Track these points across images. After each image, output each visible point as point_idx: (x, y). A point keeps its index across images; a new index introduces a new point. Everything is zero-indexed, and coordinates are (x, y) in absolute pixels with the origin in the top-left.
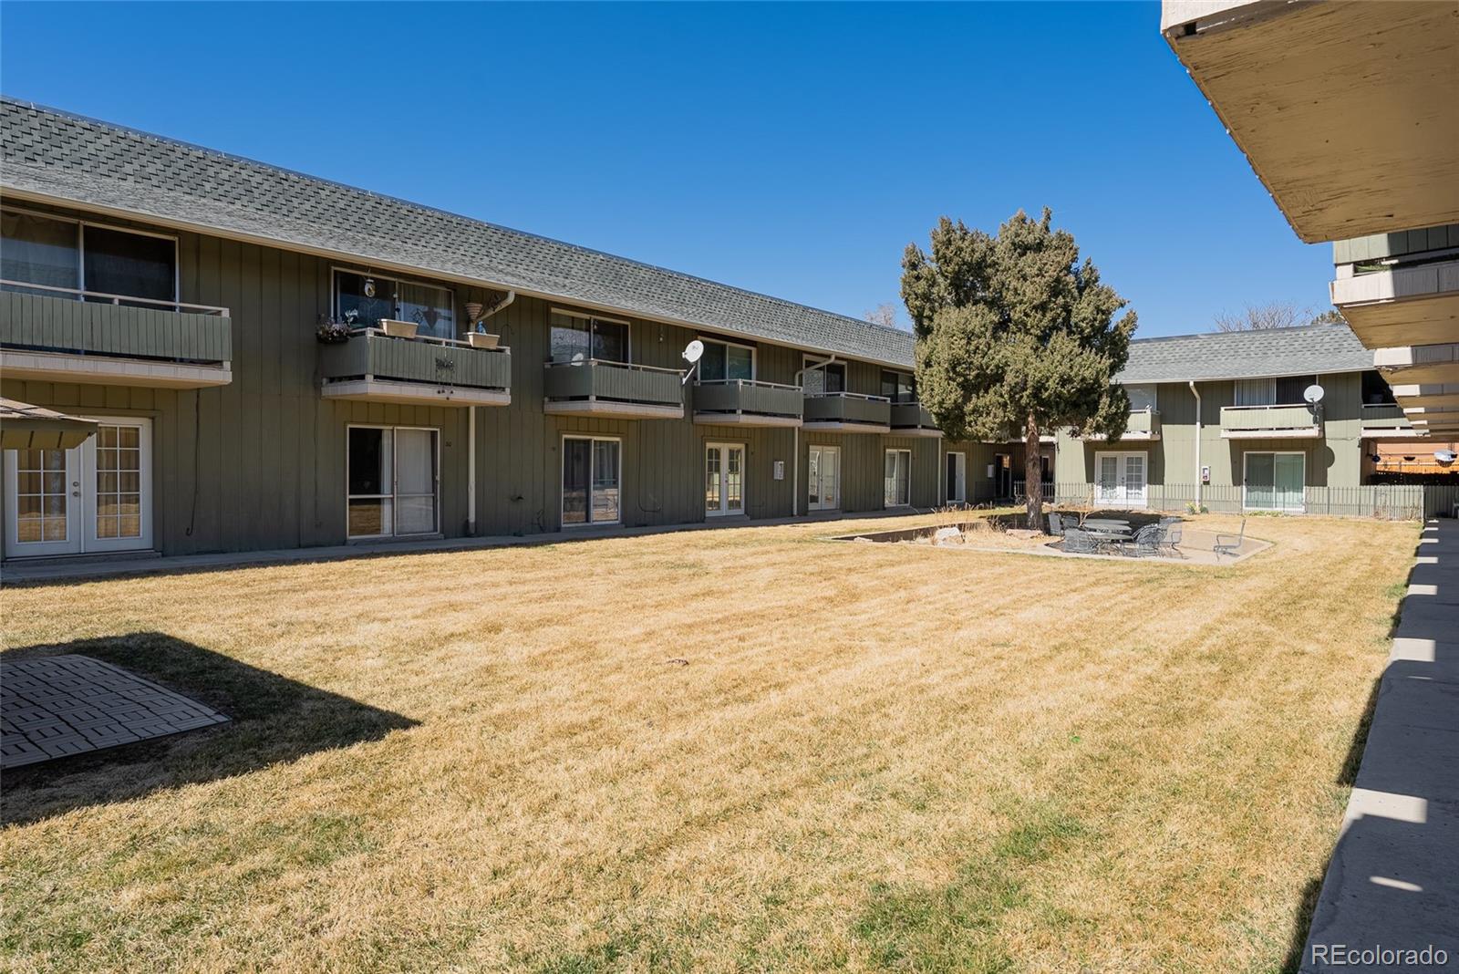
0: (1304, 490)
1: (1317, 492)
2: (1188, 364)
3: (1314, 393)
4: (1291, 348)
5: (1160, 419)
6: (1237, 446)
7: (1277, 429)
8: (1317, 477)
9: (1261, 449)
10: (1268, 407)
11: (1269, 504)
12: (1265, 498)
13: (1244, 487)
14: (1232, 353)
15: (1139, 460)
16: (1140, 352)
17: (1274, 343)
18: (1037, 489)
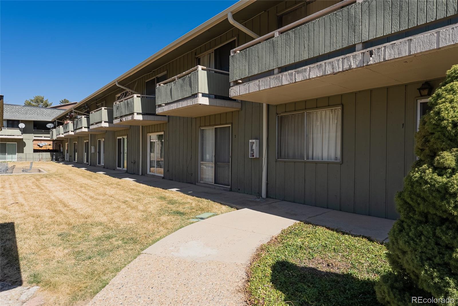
0: (17, 154)
1: (20, 155)
3: (22, 125)
7: (9, 135)
8: (20, 150)
10: (6, 128)
11: (5, 158)
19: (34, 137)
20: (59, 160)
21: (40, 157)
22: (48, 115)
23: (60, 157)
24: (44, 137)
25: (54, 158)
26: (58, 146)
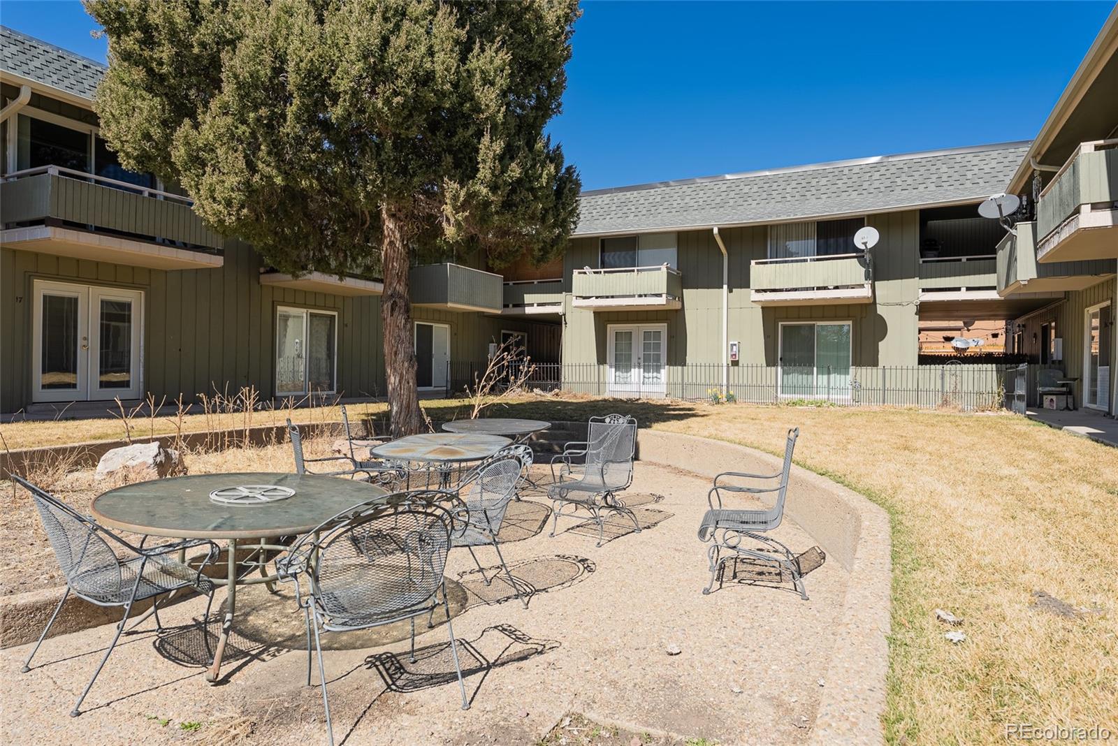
0: (851, 370)
1: (866, 375)
2: (713, 211)
3: (867, 237)
4: (834, 188)
5: (680, 281)
6: (772, 314)
7: (819, 288)
8: (866, 354)
9: (799, 319)
10: (808, 258)
11: (809, 389)
12: (805, 382)
13: (779, 368)
14: (764, 195)
15: (657, 334)
16: (658, 199)
17: (814, 182)
18: (401, 356)
19: (924, 290)
20: (1046, 404)
21: (947, 388)
22: (987, 177)
23: (1047, 389)
24: (968, 289)
25: (1021, 390)
26: (1035, 336)
